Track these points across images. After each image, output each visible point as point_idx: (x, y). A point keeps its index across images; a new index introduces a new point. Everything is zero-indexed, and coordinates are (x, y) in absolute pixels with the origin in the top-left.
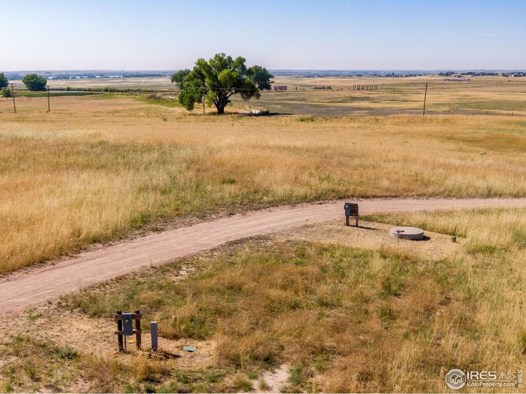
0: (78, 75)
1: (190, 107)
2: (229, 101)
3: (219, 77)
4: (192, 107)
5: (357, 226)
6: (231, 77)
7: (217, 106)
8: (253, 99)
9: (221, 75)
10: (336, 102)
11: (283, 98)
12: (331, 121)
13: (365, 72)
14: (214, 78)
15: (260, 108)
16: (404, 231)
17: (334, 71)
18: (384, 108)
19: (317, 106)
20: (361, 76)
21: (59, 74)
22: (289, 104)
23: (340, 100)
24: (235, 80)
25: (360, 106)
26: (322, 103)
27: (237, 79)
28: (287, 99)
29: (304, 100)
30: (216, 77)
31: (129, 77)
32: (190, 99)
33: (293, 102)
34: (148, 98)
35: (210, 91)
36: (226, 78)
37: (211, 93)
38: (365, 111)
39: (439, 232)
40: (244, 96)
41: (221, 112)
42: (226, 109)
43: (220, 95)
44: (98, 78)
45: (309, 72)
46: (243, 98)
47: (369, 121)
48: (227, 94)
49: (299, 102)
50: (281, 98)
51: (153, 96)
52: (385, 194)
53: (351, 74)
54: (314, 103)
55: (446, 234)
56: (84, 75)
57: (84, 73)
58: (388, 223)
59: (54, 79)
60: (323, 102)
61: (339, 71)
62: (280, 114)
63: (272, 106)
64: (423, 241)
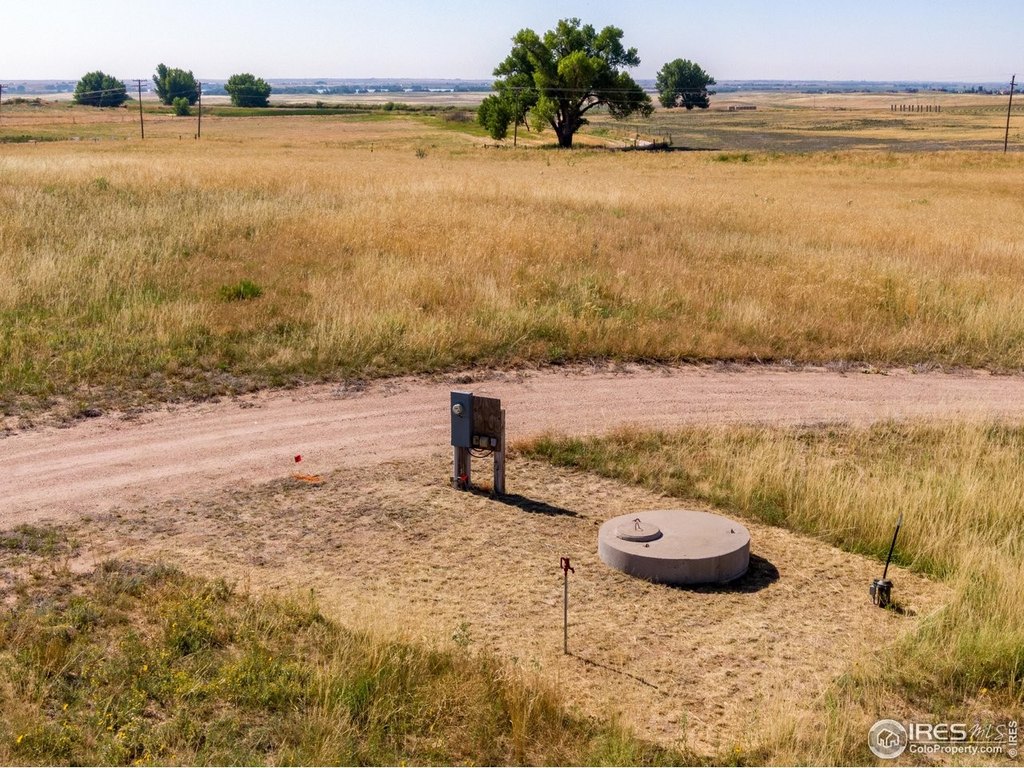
0: (372, 88)
1: (500, 134)
2: (585, 122)
3: (560, 68)
4: (504, 132)
5: (497, 493)
6: (585, 68)
7: (559, 130)
8: (636, 118)
9: (564, 64)
10: (828, 129)
11: (721, 121)
12: (787, 161)
13: (925, 86)
14: (551, 69)
15: (653, 137)
16: (659, 536)
17: (863, 83)
18: (925, 140)
19: (782, 136)
20: (915, 91)
21: (340, 84)
22: (724, 132)
23: (838, 125)
24: (597, 76)
25: (875, 137)
26: (796, 131)
27: (599, 71)
28: (727, 124)
29: (762, 124)
30: (555, 67)
31: (463, 90)
32: (499, 115)
33: (737, 129)
34: (448, 120)
35: (543, 98)
36: (575, 71)
37: (543, 103)
38: (880, 146)
39: (838, 542)
40: (616, 110)
41: (565, 142)
42: (576, 138)
43: (564, 105)
44: (408, 93)
45: (813, 84)
46: (613, 113)
47: (872, 162)
48: (581, 103)
49: (751, 129)
50: (716, 121)
51: (457, 118)
52: (733, 348)
53: (895, 89)
54: (779, 131)
55: (864, 551)
56: (385, 87)
57: (386, 84)
58: (639, 482)
59: (325, 93)
60: (799, 129)
61: (873, 84)
62: (691, 150)
63: (687, 135)
64: (733, 597)
